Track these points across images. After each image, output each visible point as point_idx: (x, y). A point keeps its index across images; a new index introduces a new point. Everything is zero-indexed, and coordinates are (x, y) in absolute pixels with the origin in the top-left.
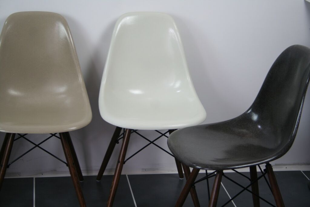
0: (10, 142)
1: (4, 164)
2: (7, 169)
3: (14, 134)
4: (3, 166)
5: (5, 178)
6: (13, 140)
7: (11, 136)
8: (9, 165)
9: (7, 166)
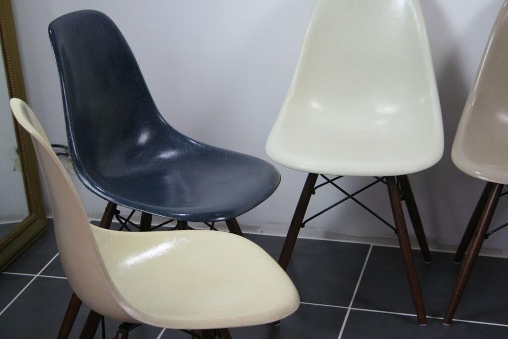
0: (493, 197)
1: (480, 233)
2: (485, 241)
3: (501, 186)
4: (479, 235)
5: (480, 254)
6: (499, 194)
7: (497, 187)
8: (489, 234)
9: (485, 236)
